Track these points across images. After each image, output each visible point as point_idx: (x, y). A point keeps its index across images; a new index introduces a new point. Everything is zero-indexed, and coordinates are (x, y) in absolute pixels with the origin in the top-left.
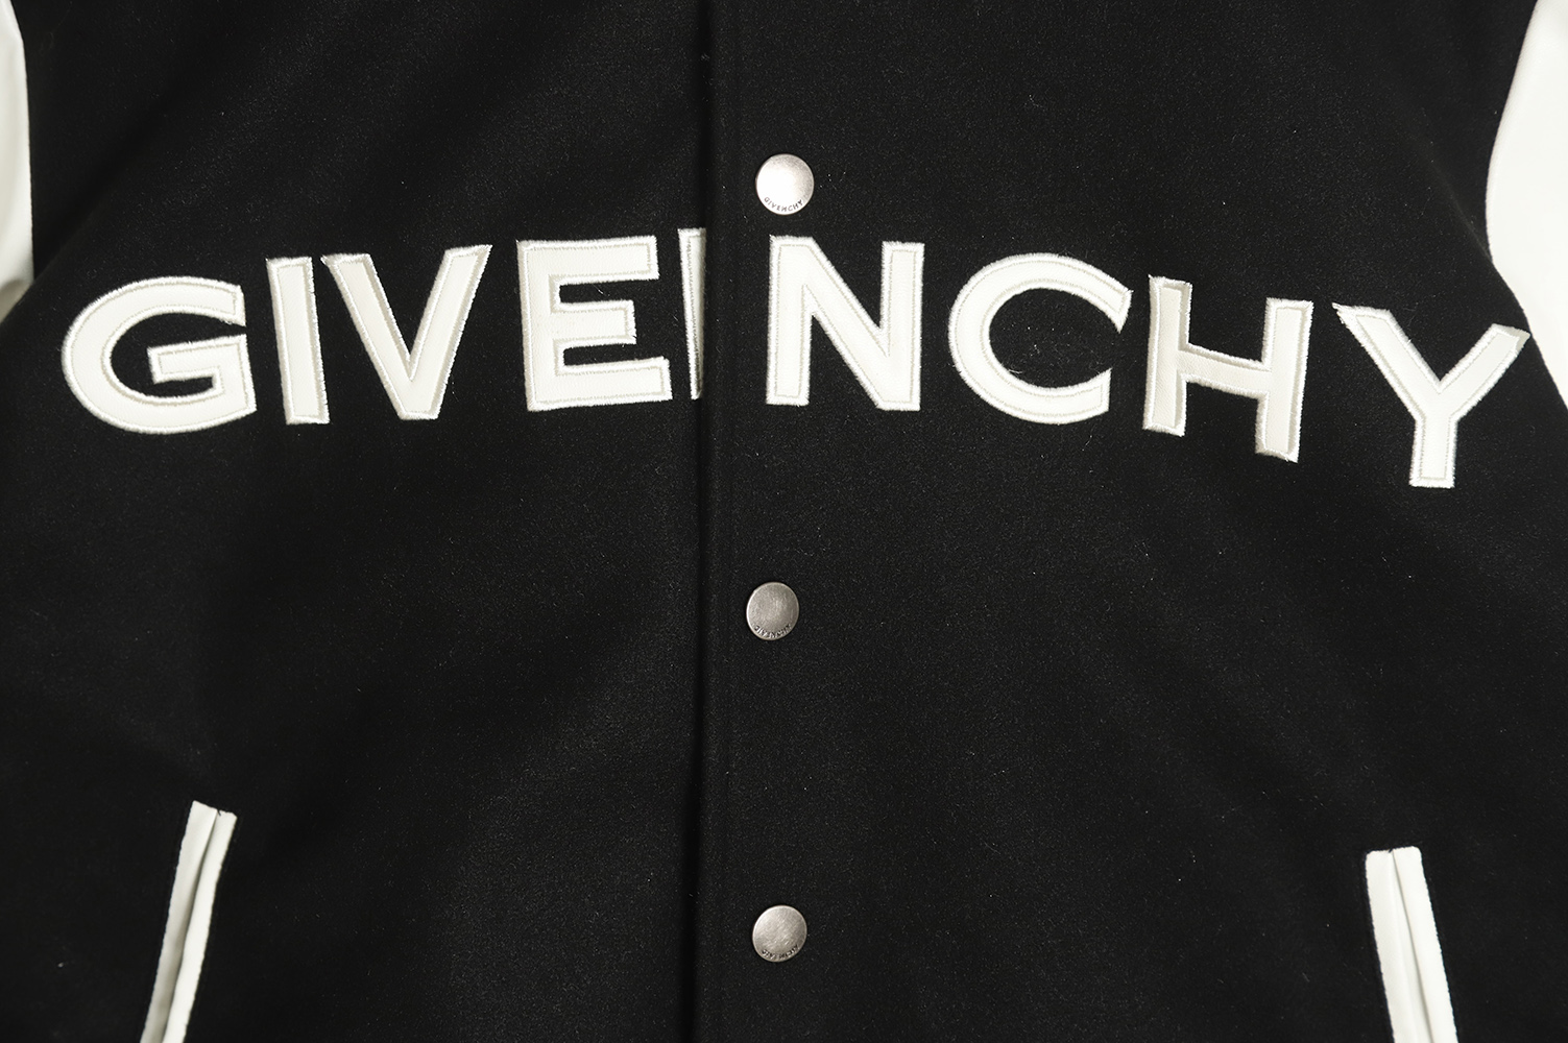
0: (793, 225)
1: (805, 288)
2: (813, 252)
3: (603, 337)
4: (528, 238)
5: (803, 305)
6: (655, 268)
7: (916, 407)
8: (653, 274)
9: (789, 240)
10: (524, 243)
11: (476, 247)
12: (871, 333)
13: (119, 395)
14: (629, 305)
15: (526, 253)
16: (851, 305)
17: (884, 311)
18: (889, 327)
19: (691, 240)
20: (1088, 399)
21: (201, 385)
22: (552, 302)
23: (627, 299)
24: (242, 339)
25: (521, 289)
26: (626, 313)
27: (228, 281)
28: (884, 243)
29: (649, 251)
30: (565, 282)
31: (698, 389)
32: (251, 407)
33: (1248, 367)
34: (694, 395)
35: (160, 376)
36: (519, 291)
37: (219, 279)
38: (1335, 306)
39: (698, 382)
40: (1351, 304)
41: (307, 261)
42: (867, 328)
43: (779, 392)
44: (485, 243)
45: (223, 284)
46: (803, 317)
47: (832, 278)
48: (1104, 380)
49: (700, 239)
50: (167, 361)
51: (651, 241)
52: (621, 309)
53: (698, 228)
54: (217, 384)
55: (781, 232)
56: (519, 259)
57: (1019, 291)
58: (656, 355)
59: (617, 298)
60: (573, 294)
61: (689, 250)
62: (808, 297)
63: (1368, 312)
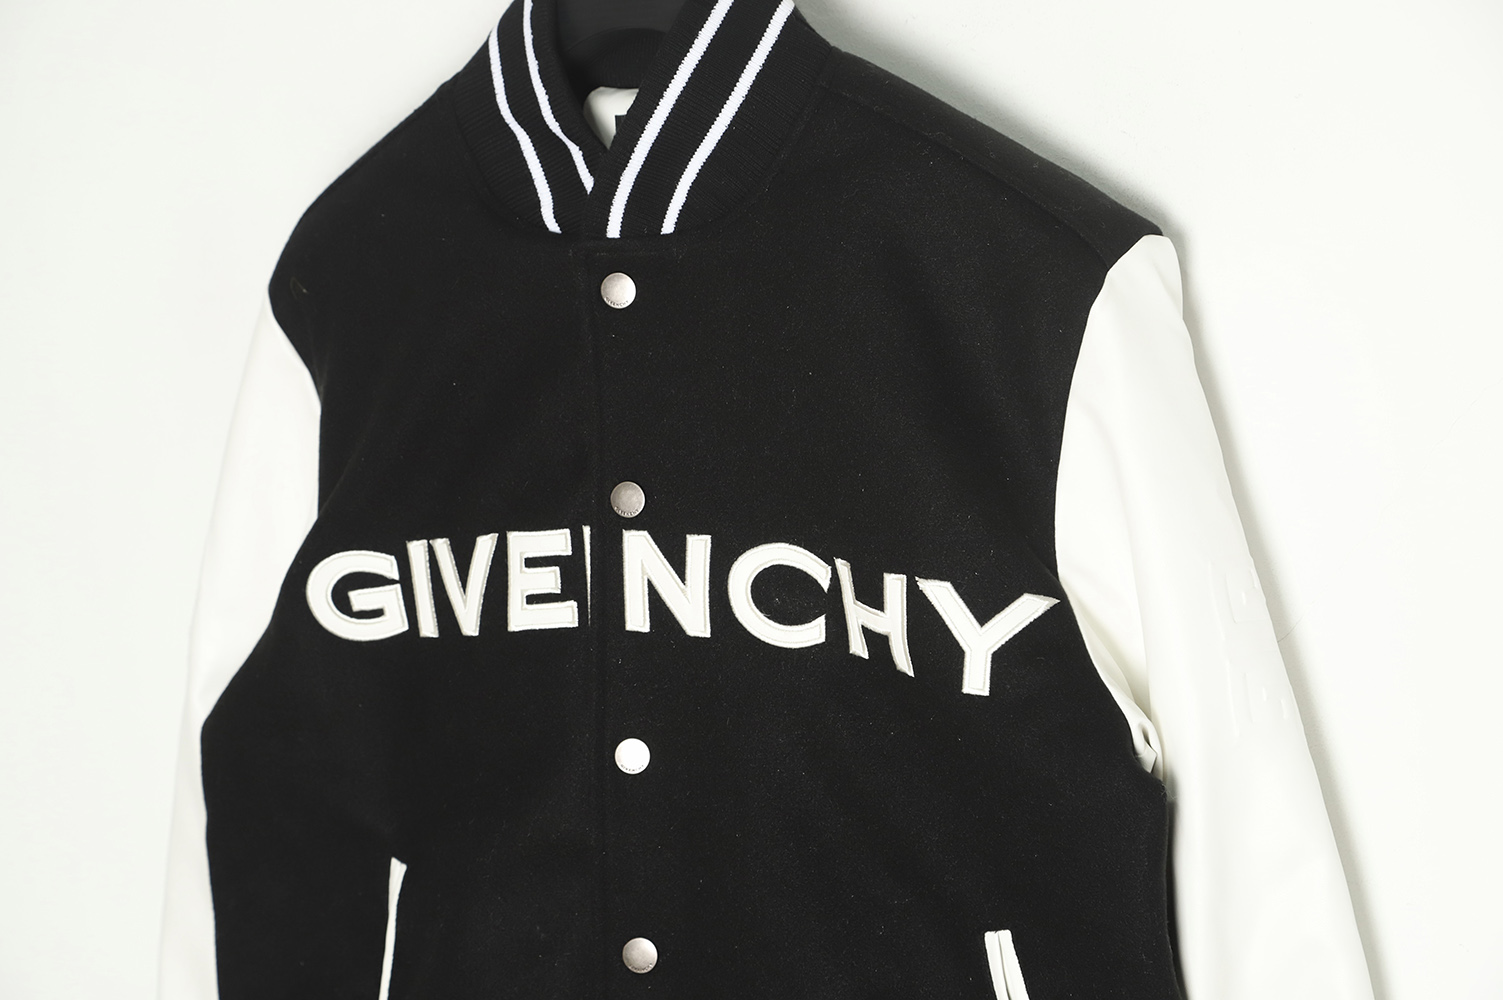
0: (635, 524)
1: (644, 561)
2: (647, 539)
3: (544, 588)
4: (512, 530)
5: (643, 573)
6: (570, 548)
7: (708, 635)
8: (570, 551)
9: (633, 533)
10: (511, 532)
11: (491, 535)
12: (680, 588)
13: (336, 618)
14: (558, 570)
15: (511, 538)
17: (688, 577)
18: (691, 585)
20: (812, 633)
21: (378, 613)
22: (522, 567)
23: (557, 566)
24: (398, 586)
25: (508, 559)
26: (556, 574)
27: (387, 553)
28: (688, 536)
29: (567, 538)
30: (526, 556)
32: (406, 628)
33: (877, 615)
34: (590, 624)
35: (356, 606)
36: (507, 561)
37: (382, 552)
38: (917, 578)
40: (926, 578)
41: (425, 541)
42: (678, 585)
43: (632, 623)
44: (494, 533)
45: (384, 555)
46: (643, 580)
47: (658, 556)
48: (821, 621)
50: (360, 599)
51: (567, 532)
52: (554, 572)
54: (387, 611)
55: (629, 528)
56: (509, 542)
57: (767, 566)
58: (571, 599)
59: (552, 565)
60: (531, 563)
63: (937, 583)
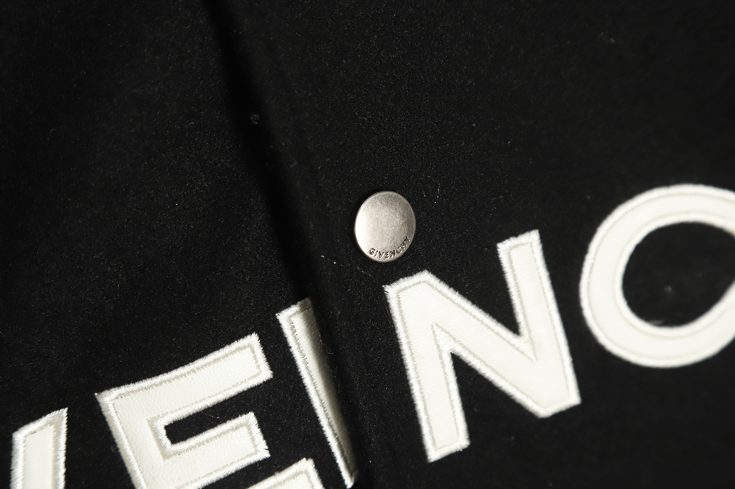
0: (403, 265)
1: (435, 327)
2: (431, 285)
3: (232, 464)
4: (109, 387)
5: (438, 346)
6: (265, 366)
7: (576, 400)
8: (266, 374)
9: (404, 283)
10: (106, 393)
11: (48, 416)
12: (513, 346)
14: (250, 418)
15: (111, 406)
16: (486, 325)
17: (520, 318)
18: (530, 332)
19: (293, 319)
22: (161, 447)
23: (246, 412)
25: (119, 446)
26: (249, 427)
28: (499, 245)
29: (253, 352)
30: (168, 420)
31: (351, 474)
34: (349, 482)
36: (117, 449)
39: (348, 466)
42: (508, 342)
43: (438, 444)
44: (58, 408)
46: (441, 358)
47: (459, 306)
49: (301, 315)
51: (253, 340)
52: (241, 425)
53: (295, 303)
55: (394, 279)
56: (105, 413)
57: (638, 239)
58: (297, 459)
59: (233, 415)
60: (182, 430)
61: (294, 332)
62: (441, 336)
